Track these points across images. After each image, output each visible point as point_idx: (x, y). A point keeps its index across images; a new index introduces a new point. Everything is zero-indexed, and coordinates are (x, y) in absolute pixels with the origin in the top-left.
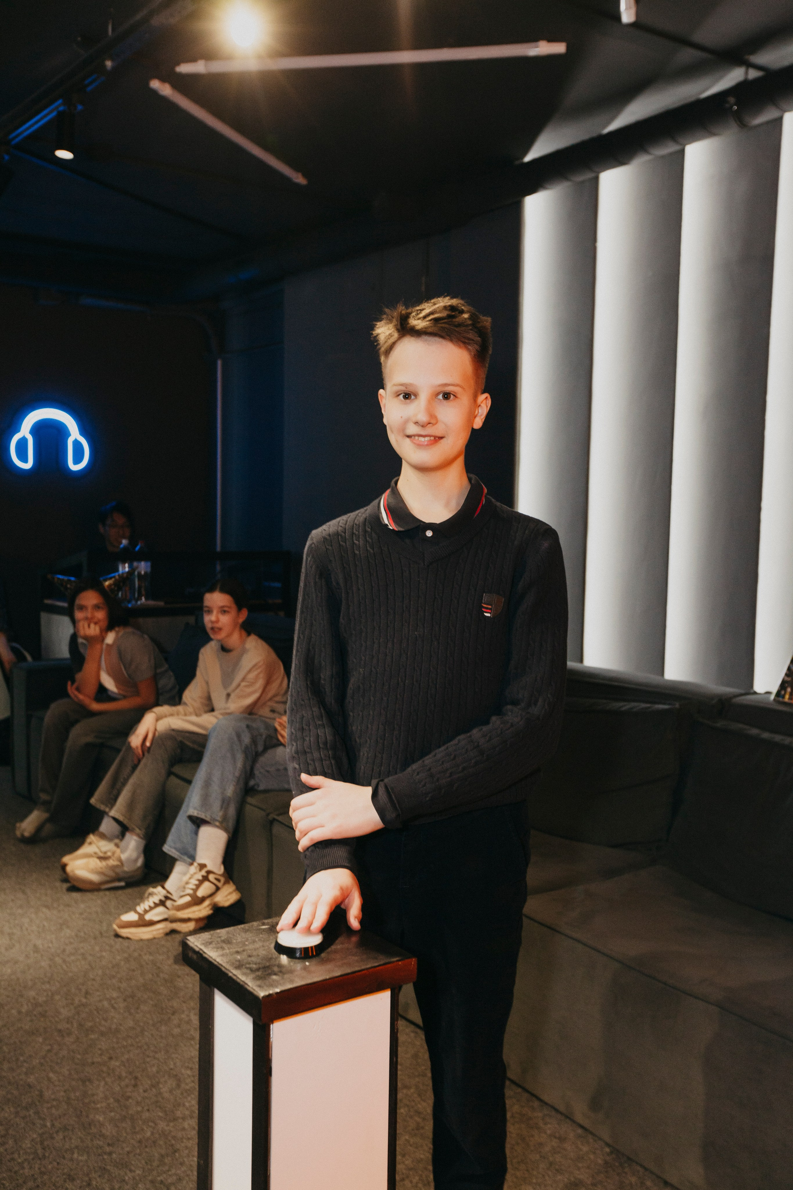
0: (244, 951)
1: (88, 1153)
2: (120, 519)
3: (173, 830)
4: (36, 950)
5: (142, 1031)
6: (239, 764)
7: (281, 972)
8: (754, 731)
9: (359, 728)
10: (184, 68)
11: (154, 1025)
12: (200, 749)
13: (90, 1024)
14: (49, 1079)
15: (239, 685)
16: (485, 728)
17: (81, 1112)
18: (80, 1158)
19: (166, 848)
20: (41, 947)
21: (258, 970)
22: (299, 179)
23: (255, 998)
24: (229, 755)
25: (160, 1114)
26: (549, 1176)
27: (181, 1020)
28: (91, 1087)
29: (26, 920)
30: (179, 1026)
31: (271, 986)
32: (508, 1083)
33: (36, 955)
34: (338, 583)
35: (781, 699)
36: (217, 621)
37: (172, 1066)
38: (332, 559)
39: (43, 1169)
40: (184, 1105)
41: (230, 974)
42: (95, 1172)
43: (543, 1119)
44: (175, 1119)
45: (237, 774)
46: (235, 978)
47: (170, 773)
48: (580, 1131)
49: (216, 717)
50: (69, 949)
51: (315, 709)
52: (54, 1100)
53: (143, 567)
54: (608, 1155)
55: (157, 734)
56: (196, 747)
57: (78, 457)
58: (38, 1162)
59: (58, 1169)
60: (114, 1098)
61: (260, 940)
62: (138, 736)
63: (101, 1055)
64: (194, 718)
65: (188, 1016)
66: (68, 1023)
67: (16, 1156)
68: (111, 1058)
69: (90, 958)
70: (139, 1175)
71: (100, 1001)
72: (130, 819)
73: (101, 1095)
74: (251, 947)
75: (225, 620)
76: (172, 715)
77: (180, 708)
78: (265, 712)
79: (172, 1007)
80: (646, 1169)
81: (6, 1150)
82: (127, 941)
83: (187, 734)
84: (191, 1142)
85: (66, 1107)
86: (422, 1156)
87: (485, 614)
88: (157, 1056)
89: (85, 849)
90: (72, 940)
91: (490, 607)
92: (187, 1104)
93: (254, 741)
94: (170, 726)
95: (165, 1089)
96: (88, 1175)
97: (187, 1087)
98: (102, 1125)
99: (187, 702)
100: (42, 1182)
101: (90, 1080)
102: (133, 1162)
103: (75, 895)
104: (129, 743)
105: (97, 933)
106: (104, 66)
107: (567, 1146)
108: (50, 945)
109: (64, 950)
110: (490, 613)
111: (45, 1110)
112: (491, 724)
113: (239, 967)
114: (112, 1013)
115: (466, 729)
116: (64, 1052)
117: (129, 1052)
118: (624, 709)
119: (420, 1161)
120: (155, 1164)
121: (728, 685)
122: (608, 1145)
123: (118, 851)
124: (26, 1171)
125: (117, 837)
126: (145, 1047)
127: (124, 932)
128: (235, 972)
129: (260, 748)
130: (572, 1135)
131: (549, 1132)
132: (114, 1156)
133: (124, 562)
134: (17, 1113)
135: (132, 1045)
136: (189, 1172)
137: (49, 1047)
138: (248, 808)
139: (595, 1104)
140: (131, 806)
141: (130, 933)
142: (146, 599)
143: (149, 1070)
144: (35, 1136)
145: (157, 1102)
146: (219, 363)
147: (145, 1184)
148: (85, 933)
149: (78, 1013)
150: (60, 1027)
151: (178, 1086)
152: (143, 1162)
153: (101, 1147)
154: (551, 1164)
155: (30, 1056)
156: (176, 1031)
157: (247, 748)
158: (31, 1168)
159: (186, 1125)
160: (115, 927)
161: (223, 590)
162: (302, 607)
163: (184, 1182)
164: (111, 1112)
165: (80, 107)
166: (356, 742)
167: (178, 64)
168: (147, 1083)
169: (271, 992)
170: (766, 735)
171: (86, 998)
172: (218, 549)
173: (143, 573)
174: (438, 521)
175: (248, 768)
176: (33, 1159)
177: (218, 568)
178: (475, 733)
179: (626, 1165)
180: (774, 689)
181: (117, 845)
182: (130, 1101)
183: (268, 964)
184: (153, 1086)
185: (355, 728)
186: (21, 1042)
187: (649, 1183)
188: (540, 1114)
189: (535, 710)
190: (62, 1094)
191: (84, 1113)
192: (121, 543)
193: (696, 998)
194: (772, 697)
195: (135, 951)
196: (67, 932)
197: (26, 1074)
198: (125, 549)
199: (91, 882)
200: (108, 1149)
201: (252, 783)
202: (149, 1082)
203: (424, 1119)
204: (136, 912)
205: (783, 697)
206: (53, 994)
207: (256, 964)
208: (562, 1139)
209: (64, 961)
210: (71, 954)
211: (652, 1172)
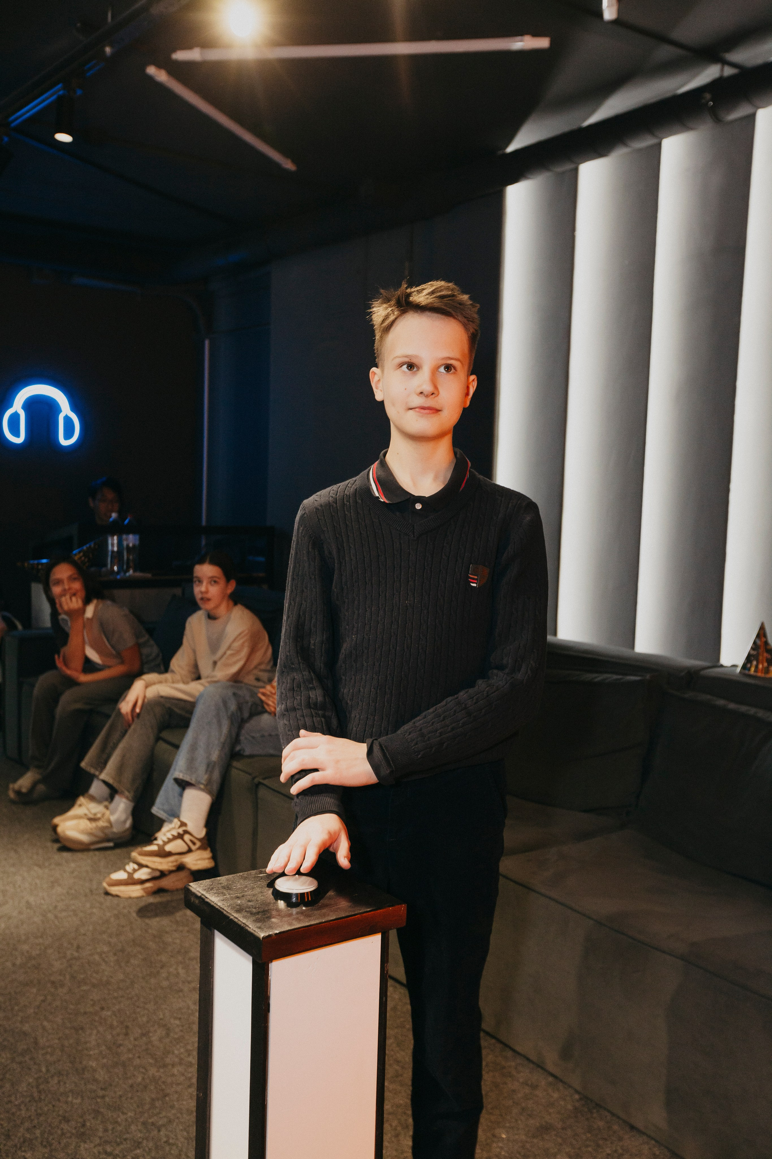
0: (243, 896)
1: (82, 1097)
2: (110, 495)
3: (162, 793)
4: (29, 905)
5: (133, 983)
6: (225, 729)
7: (279, 915)
8: (721, 702)
9: (351, 691)
10: (180, 56)
11: (143, 978)
12: (187, 715)
13: (82, 976)
14: (44, 1028)
15: (225, 653)
16: (471, 691)
17: (75, 1058)
18: (75, 1101)
19: (155, 810)
20: (33, 903)
21: (258, 913)
22: (289, 165)
23: (256, 938)
24: (215, 721)
25: (151, 1061)
26: (521, 1120)
27: (169, 973)
28: (84, 1035)
29: (18, 878)
30: (167, 979)
31: (271, 927)
32: (482, 1034)
33: (28, 910)
34: (330, 553)
35: (747, 672)
36: (207, 592)
37: (161, 1016)
38: (325, 529)
39: (39, 1111)
40: (173, 1053)
41: (232, 917)
42: (89, 1114)
43: (516, 1068)
44: (165, 1066)
45: (222, 740)
46: (236, 920)
47: (158, 739)
48: (551, 1079)
49: (202, 684)
50: (60, 905)
51: (306, 673)
52: (48, 1047)
53: (131, 540)
54: (578, 1101)
55: (146, 700)
56: (183, 713)
57: (69, 432)
58: (35, 1104)
59: (54, 1111)
60: (106, 1046)
61: (258, 887)
62: (128, 702)
63: (93, 1005)
64: (181, 686)
65: (176, 969)
66: (60, 974)
67: (13, 1098)
68: (102, 1009)
69: (81, 915)
70: (131, 1117)
71: (91, 955)
72: (120, 782)
73: (94, 1043)
74: (250, 892)
75: (214, 591)
76: (160, 682)
77: (168, 676)
78: (250, 680)
79: (161, 961)
80: (613, 1114)
81: (3, 1093)
82: (116, 898)
83: (176, 702)
84: (180, 1087)
85: (60, 1053)
86: (401, 1102)
87: (471, 584)
88: (147, 1006)
89: (75, 811)
90: (63, 897)
91: (476, 577)
92: (176, 1052)
93: (240, 708)
94: (158, 693)
95: (154, 1038)
96: (82, 1117)
97: (176, 1036)
98: (95, 1071)
99: (174, 669)
100: (38, 1123)
101: (82, 1028)
102: (125, 1106)
103: (65, 854)
104: (119, 710)
105: (88, 891)
106: (104, 52)
107: (539, 1093)
108: (42, 901)
109: (56, 907)
110: (476, 583)
111: (40, 1056)
112: (477, 687)
113: (239, 911)
114: (103, 966)
115: (453, 692)
116: (58, 1003)
117: (119, 1003)
118: (596, 680)
119: (398, 1106)
120: (147, 1107)
121: (695, 658)
122: (577, 1092)
123: (108, 813)
124: (23, 1112)
125: (106, 800)
126: (135, 998)
127: (114, 890)
128: (236, 915)
129: (246, 715)
130: (543, 1083)
131: (521, 1080)
132: (107, 1099)
133: (113, 536)
134: (13, 1060)
135: (122, 997)
136: (179, 1115)
137: (42, 998)
138: (234, 772)
139: (566, 1054)
140: (120, 769)
141: (120, 891)
142: (135, 571)
143: (139, 1019)
144: (31, 1080)
145: (147, 1049)
146: (207, 343)
147: (137, 1126)
148: (76, 890)
149: (71, 966)
150: (52, 978)
151: (168, 1035)
152: (135, 1105)
153: (95, 1091)
154: (523, 1109)
155: (25, 1006)
156: (165, 984)
157: (233, 714)
158: (27, 1110)
159: (175, 1071)
160: (105, 885)
161: (213, 562)
162: (293, 575)
163: (175, 1124)
164: (103, 1058)
165: (79, 92)
166: (347, 703)
167: (174, 50)
168: (137, 1032)
169: (271, 933)
170: (732, 706)
171: (77, 951)
172: (204, 523)
173: (131, 545)
174: (427, 495)
175: (234, 734)
176: (30, 1101)
177: (204, 542)
178: (462, 695)
179: (595, 1111)
180: (740, 661)
181: (107, 807)
182: (122, 1048)
183: (266, 908)
184: (143, 1035)
185: (346, 691)
186: (15, 993)
187: (616, 1127)
188: (513, 1064)
189: (519, 676)
190: (57, 1041)
191: (78, 1060)
192: (111, 517)
193: (664, 952)
194: (738, 670)
195: (124, 908)
196: (59, 890)
197: (21, 1022)
198: (115, 521)
199: (80, 843)
200: (101, 1093)
201: (238, 748)
202: (140, 1031)
203: (403, 1068)
204: (125, 871)
205: (749, 670)
206: (46, 948)
207: (255, 908)
208: (534, 1087)
209: (56, 917)
210: (63, 910)
211: (618, 1117)
